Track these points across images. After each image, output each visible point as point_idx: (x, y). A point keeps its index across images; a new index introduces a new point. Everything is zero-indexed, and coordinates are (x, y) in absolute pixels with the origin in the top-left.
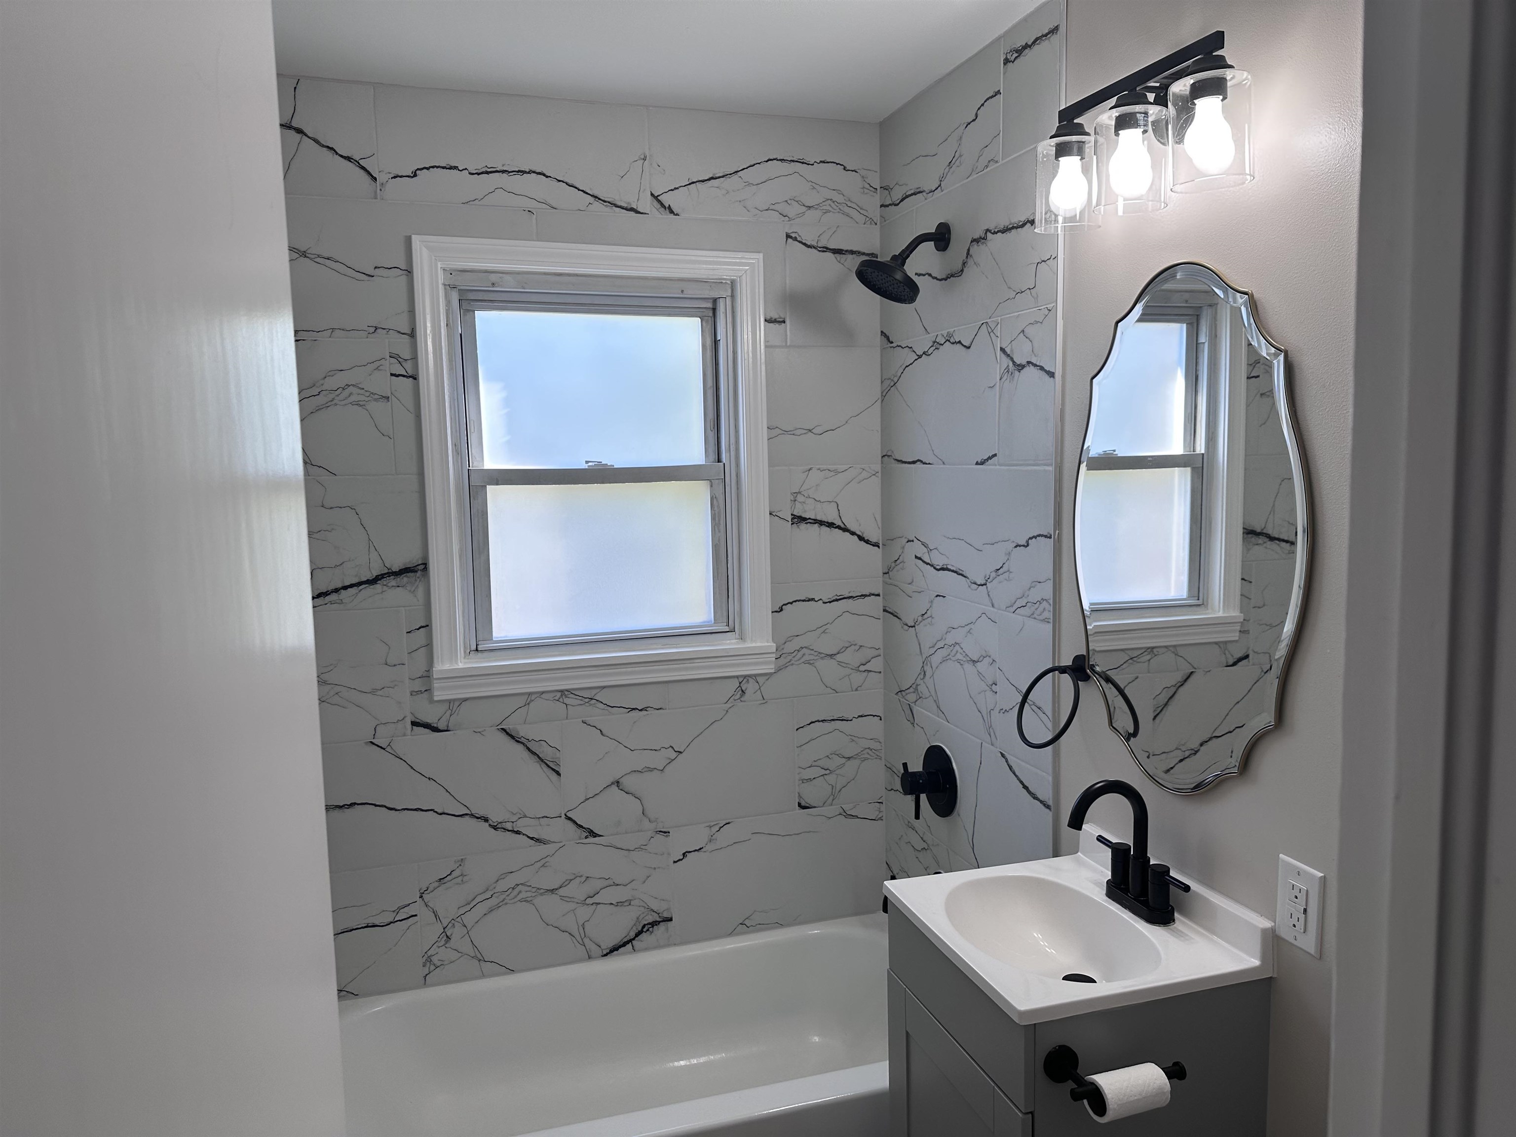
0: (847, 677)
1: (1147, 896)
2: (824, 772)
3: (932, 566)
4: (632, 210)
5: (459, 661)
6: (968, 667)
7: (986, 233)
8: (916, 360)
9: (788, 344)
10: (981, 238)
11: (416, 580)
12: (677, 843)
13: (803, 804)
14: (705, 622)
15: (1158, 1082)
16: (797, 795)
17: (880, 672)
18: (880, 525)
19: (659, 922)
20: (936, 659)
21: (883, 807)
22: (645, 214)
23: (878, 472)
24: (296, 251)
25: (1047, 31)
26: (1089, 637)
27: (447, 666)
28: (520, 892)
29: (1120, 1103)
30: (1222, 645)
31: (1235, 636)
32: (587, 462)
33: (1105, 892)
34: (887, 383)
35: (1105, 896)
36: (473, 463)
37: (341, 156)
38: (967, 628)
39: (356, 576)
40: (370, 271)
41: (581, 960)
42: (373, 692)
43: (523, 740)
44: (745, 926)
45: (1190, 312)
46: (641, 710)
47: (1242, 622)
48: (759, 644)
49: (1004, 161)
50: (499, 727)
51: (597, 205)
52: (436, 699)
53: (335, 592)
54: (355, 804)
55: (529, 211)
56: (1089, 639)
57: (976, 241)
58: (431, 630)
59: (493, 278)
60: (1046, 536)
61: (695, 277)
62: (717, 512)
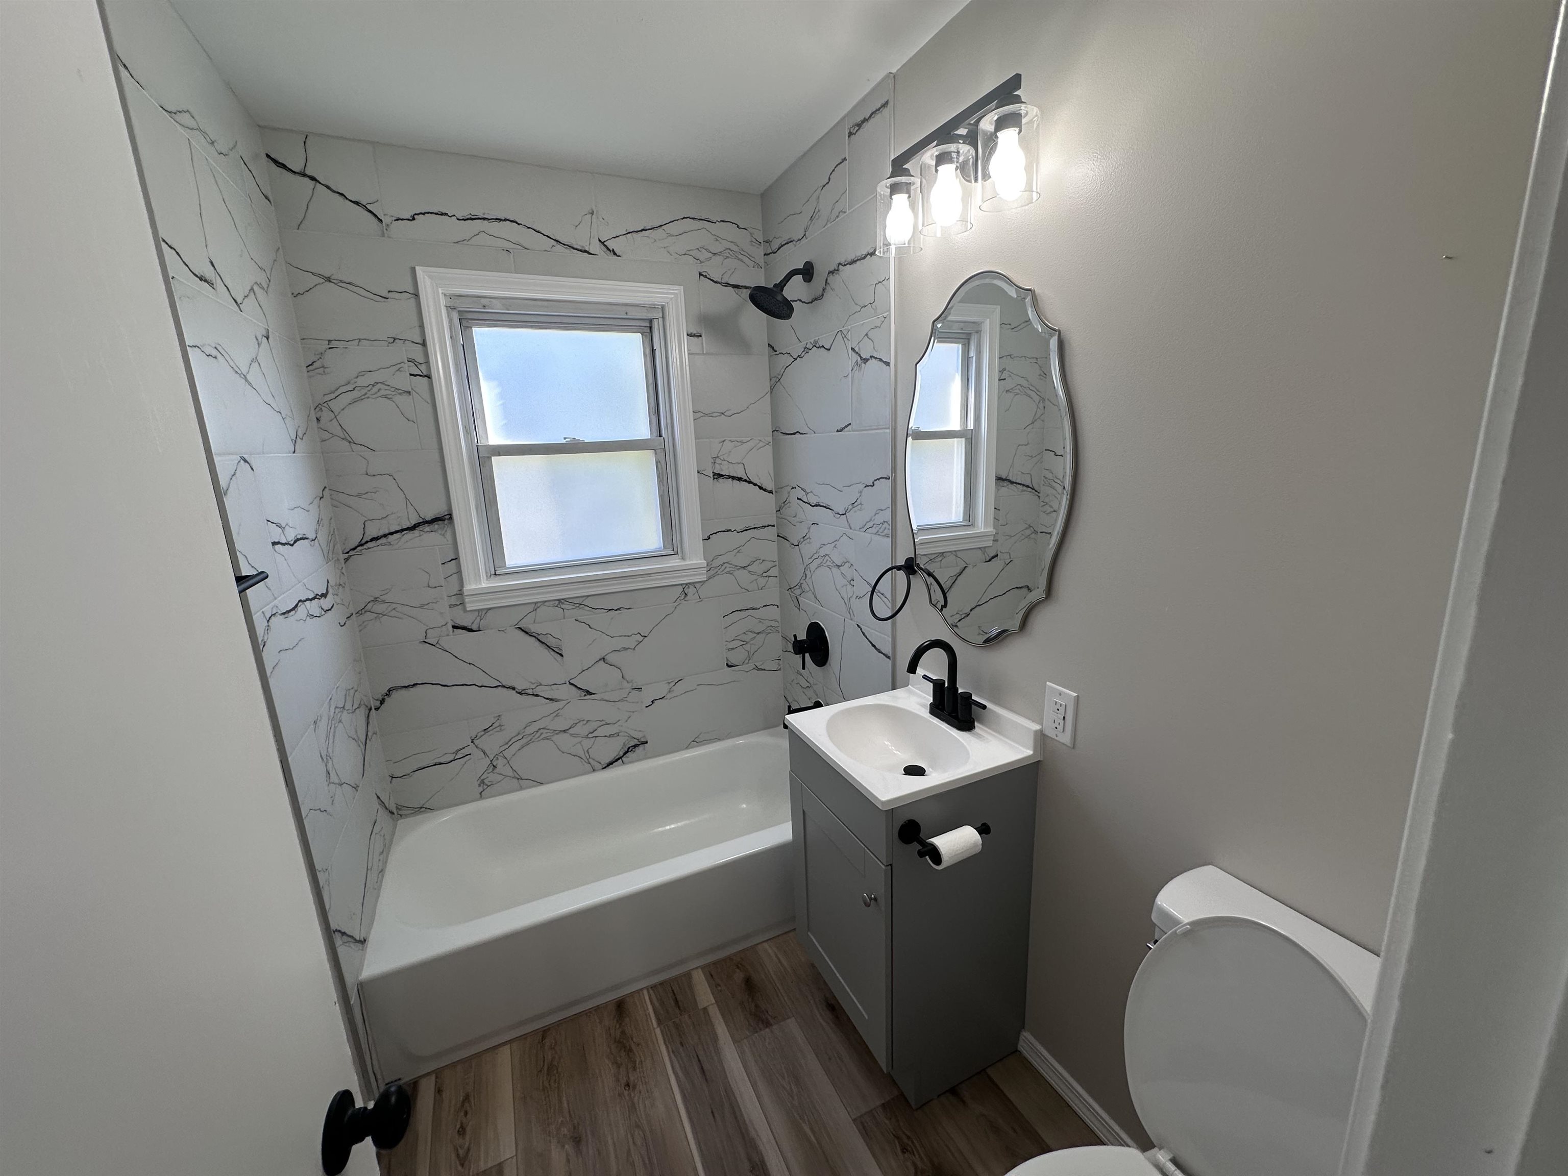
0: (755, 581)
1: (957, 713)
2: (742, 643)
3: (809, 504)
4: (585, 251)
5: (483, 582)
6: (835, 570)
7: (839, 266)
8: (793, 362)
9: (705, 352)
10: (835, 270)
11: (444, 527)
12: (648, 695)
13: (730, 664)
14: (656, 548)
15: (974, 839)
16: (725, 659)
17: (777, 577)
18: (773, 479)
19: (639, 745)
20: (813, 566)
21: (781, 662)
22: (596, 255)
23: (770, 442)
24: (321, 277)
25: (880, 106)
26: (916, 546)
27: (474, 587)
28: (542, 734)
29: (950, 856)
30: (983, 549)
31: (991, 543)
32: (565, 438)
33: (929, 711)
34: (774, 380)
35: (929, 713)
36: (480, 441)
37: (351, 201)
38: (833, 544)
39: (399, 525)
40: (385, 294)
41: (588, 773)
42: (422, 606)
43: (534, 634)
44: (697, 742)
45: (964, 336)
46: (616, 610)
47: (994, 535)
48: (695, 562)
49: (850, 211)
50: (516, 627)
51: (559, 247)
52: (468, 609)
53: (384, 537)
54: (417, 684)
55: (507, 250)
56: (916, 548)
57: (831, 272)
58: (459, 561)
59: (484, 301)
60: (886, 478)
61: (634, 302)
62: (660, 472)
